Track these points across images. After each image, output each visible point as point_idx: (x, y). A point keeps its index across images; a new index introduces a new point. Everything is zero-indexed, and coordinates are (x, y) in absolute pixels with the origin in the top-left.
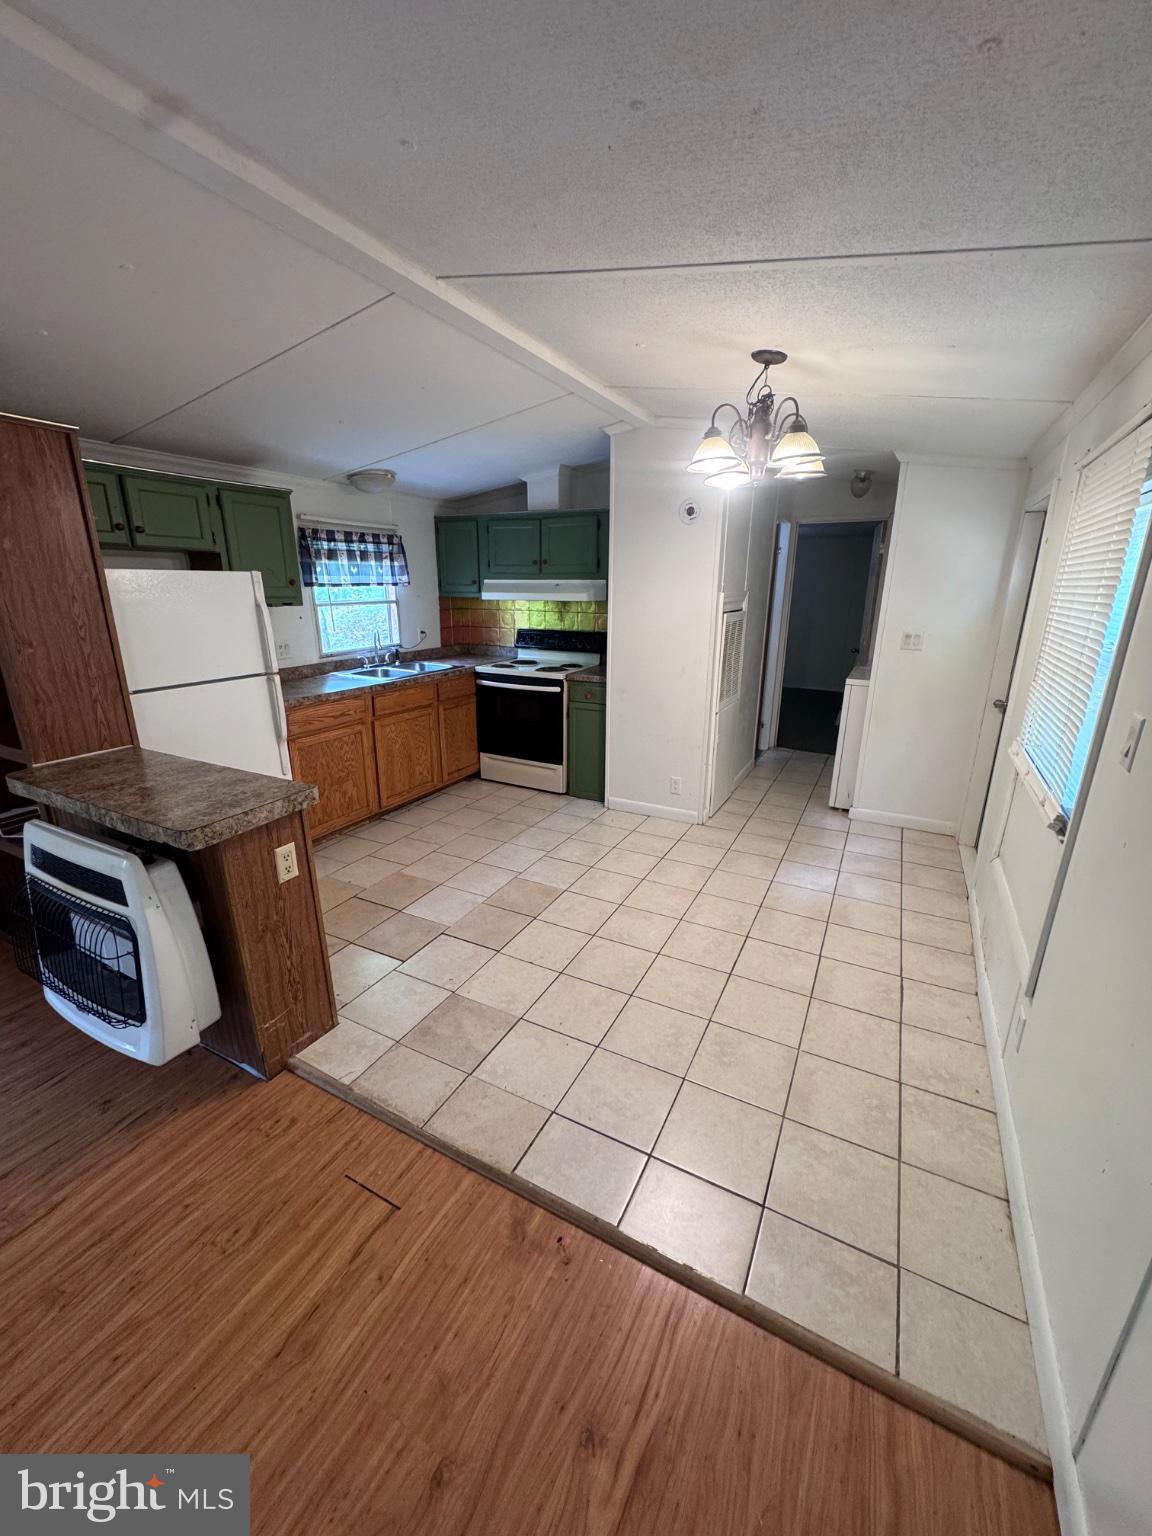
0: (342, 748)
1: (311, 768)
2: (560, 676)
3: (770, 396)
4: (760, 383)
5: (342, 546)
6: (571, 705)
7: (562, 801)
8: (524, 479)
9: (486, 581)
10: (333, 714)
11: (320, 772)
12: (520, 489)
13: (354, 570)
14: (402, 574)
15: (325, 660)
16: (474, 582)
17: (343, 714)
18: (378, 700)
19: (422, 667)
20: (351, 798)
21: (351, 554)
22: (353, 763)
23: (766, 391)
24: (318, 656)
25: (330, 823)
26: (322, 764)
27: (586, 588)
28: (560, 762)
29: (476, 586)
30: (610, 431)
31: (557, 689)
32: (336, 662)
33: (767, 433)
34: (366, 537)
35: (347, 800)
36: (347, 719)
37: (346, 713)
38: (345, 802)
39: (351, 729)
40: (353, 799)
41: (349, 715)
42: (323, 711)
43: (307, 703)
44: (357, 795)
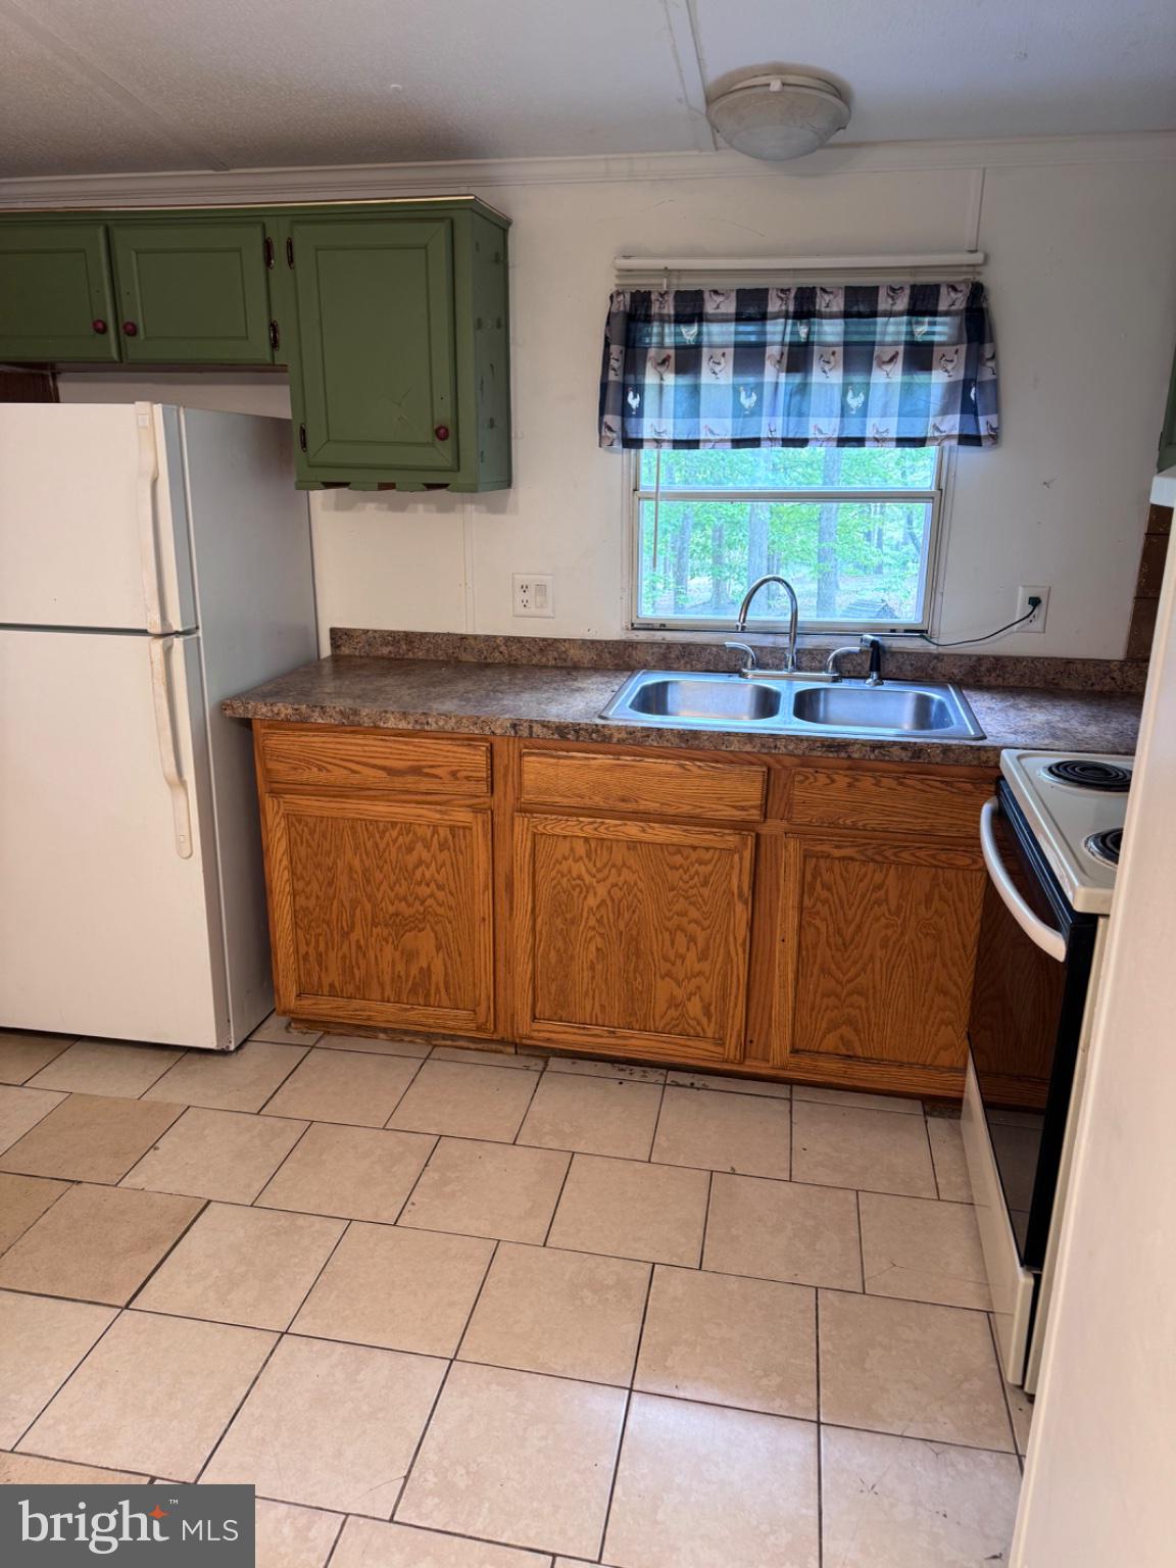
0: (410, 850)
1: (318, 866)
10: (387, 763)
11: (343, 881)
17: (416, 771)
20: (426, 973)
21: (749, 356)
22: (440, 895)
25: (357, 1004)
26: (351, 868)
35: (414, 971)
36: (425, 785)
37: (426, 770)
38: (408, 975)
39: (441, 812)
40: (434, 978)
41: (436, 776)
42: (359, 748)
43: (320, 721)
44: (446, 974)
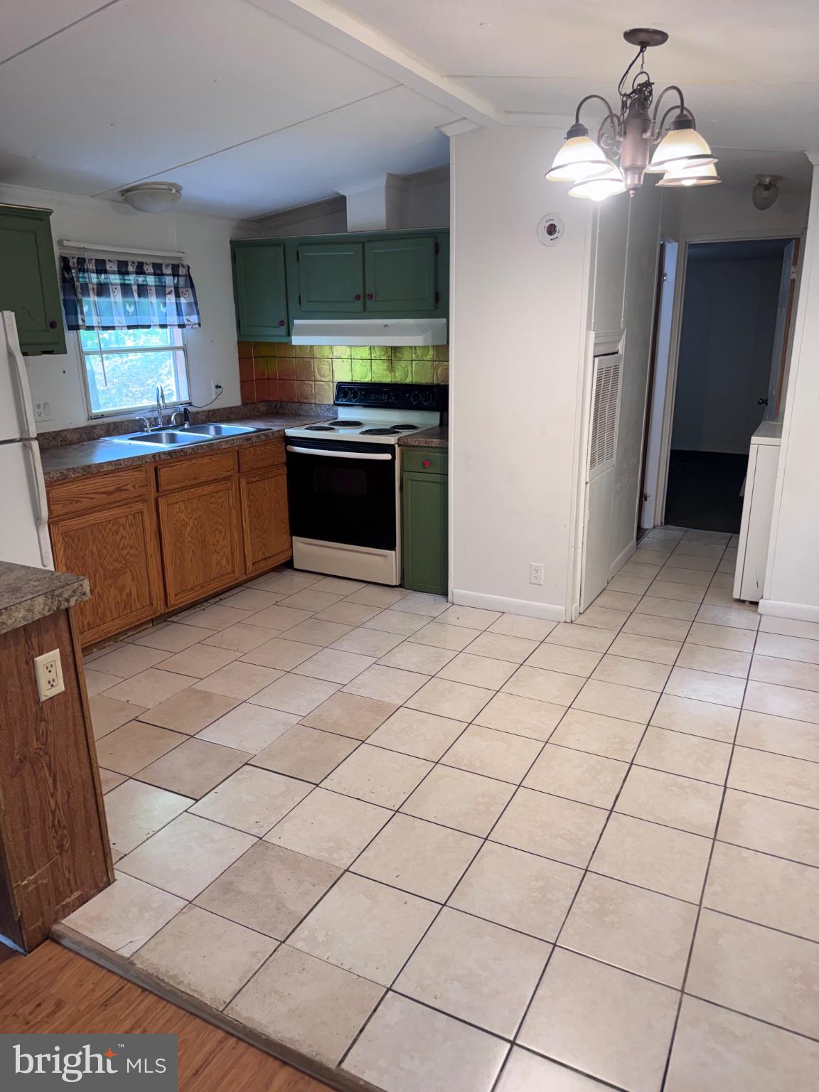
0: (117, 533)
1: (78, 557)
2: (391, 440)
3: (648, 84)
4: (636, 69)
5: (115, 279)
6: (405, 475)
7: (396, 595)
8: (342, 193)
9: (296, 322)
10: (106, 489)
11: (90, 562)
12: (338, 204)
13: (131, 309)
14: (190, 314)
15: (94, 422)
16: (282, 323)
17: (119, 490)
18: (162, 472)
19: (218, 430)
20: (129, 595)
21: (126, 289)
22: (132, 552)
23: (642, 79)
24: (86, 417)
25: (102, 627)
26: (92, 553)
27: (422, 330)
28: (392, 547)
29: (284, 328)
30: (448, 131)
31: (387, 457)
32: (109, 424)
33: (645, 131)
34: (145, 268)
35: (124, 596)
36: (124, 495)
37: (123, 488)
38: (122, 601)
39: (130, 507)
40: (133, 596)
41: (127, 490)
42: (93, 485)
43: (73, 476)
44: (137, 591)
